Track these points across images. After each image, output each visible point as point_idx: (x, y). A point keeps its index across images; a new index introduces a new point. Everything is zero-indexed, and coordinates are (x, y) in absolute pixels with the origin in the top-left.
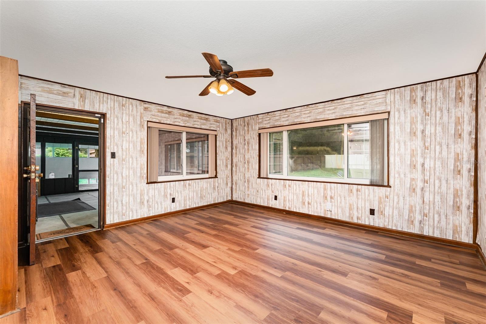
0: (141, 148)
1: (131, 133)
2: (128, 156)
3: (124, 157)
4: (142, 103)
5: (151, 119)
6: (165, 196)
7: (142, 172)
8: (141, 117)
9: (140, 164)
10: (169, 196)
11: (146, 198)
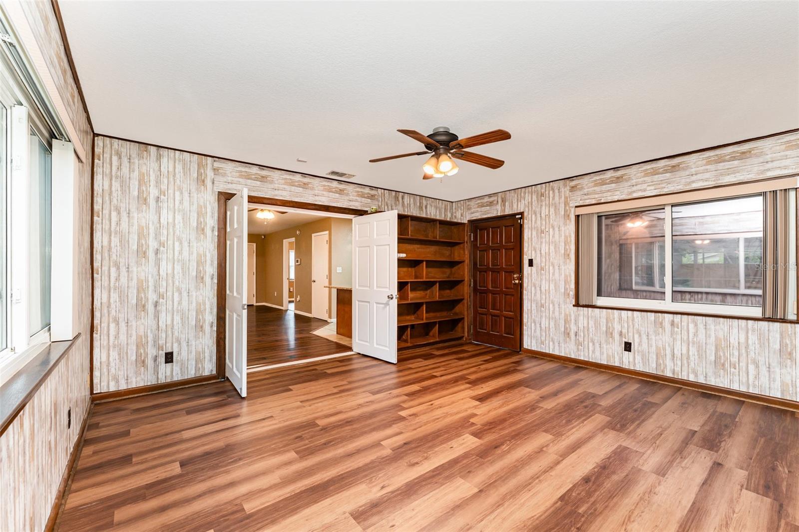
0: (566, 250)
1: (551, 230)
2: (547, 264)
3: (543, 265)
4: (568, 181)
5: (581, 202)
6: (609, 333)
7: (568, 287)
8: (566, 204)
9: (565, 274)
10: (616, 336)
11: (573, 328)
